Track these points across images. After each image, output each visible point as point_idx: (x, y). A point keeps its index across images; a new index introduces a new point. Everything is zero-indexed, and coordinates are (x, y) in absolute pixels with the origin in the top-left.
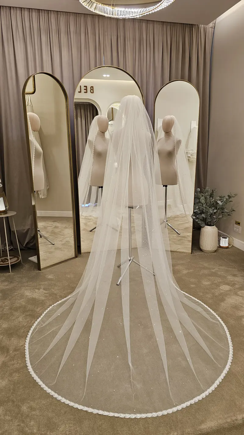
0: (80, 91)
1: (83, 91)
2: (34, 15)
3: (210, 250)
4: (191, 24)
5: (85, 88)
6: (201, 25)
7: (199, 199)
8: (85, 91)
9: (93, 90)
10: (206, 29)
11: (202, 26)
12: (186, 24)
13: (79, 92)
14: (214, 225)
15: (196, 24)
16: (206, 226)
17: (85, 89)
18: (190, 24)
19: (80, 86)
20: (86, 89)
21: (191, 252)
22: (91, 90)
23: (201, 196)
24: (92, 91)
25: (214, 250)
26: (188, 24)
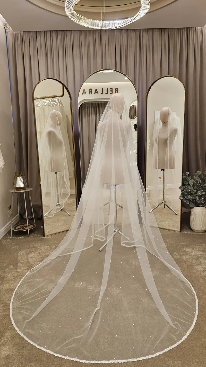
0: (107, 92)
1: (109, 92)
2: (54, 35)
3: (199, 230)
4: (188, 28)
5: (111, 90)
6: (198, 27)
7: (188, 182)
8: (111, 92)
9: (117, 91)
10: (203, 30)
11: (198, 29)
12: (183, 28)
14: (203, 207)
15: (193, 27)
16: (195, 207)
18: (186, 28)
19: (107, 89)
21: (180, 230)
23: (190, 179)
25: (202, 230)
26: (185, 28)
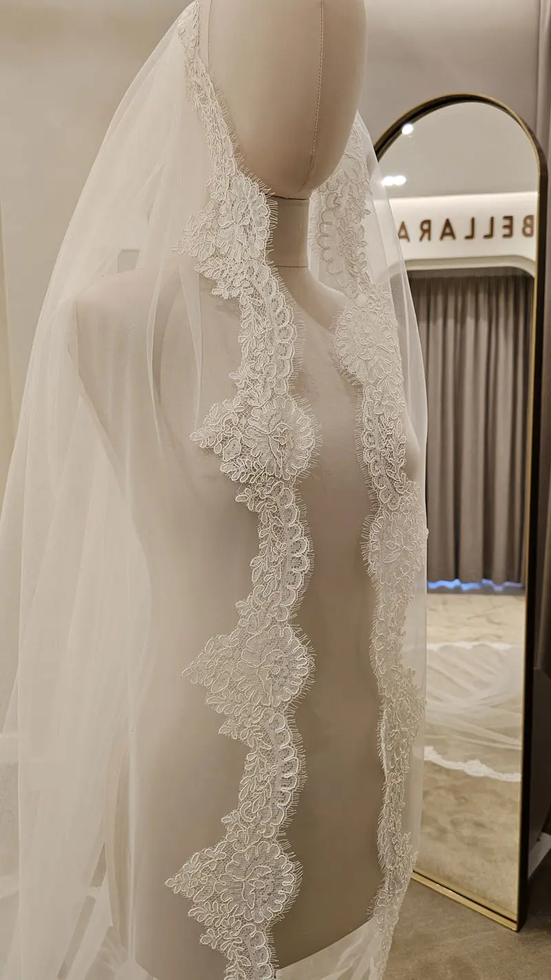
0: (488, 233)
1: (499, 231)
5: (507, 222)
8: (507, 231)
9: (531, 226)
13: (486, 237)
17: (505, 227)
19: (492, 219)
20: (510, 227)
22: (526, 225)
24: (528, 230)
